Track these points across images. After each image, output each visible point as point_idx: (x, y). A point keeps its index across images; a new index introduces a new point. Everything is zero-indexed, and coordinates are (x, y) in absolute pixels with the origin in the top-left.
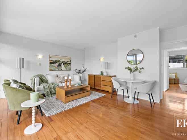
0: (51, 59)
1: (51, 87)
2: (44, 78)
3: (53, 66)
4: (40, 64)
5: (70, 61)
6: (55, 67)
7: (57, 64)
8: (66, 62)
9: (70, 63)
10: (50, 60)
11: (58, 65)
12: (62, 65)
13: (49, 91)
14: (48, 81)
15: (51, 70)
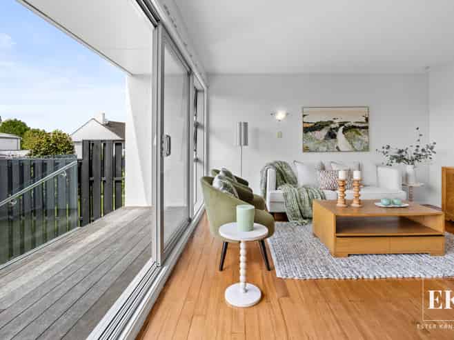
0: (306, 119)
1: (302, 197)
2: (288, 172)
3: (311, 139)
4: (280, 135)
5: (367, 120)
6: (317, 140)
7: (324, 132)
8: (352, 124)
9: (367, 128)
10: (304, 122)
11: (326, 136)
12: (340, 134)
13: (296, 207)
14: (296, 179)
15: (306, 149)
